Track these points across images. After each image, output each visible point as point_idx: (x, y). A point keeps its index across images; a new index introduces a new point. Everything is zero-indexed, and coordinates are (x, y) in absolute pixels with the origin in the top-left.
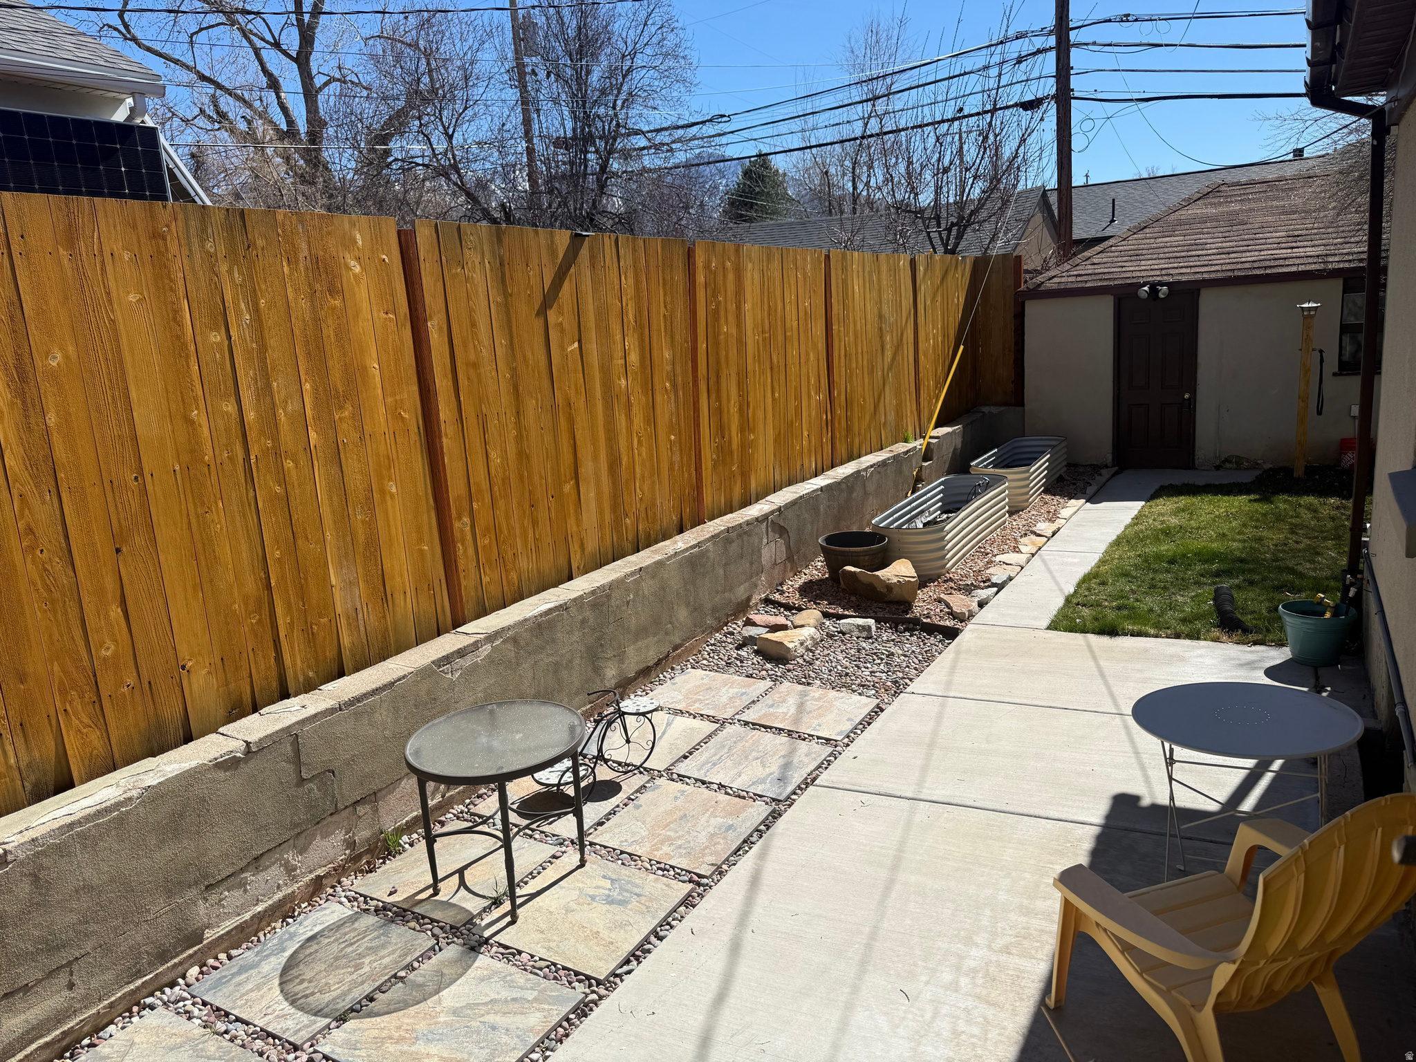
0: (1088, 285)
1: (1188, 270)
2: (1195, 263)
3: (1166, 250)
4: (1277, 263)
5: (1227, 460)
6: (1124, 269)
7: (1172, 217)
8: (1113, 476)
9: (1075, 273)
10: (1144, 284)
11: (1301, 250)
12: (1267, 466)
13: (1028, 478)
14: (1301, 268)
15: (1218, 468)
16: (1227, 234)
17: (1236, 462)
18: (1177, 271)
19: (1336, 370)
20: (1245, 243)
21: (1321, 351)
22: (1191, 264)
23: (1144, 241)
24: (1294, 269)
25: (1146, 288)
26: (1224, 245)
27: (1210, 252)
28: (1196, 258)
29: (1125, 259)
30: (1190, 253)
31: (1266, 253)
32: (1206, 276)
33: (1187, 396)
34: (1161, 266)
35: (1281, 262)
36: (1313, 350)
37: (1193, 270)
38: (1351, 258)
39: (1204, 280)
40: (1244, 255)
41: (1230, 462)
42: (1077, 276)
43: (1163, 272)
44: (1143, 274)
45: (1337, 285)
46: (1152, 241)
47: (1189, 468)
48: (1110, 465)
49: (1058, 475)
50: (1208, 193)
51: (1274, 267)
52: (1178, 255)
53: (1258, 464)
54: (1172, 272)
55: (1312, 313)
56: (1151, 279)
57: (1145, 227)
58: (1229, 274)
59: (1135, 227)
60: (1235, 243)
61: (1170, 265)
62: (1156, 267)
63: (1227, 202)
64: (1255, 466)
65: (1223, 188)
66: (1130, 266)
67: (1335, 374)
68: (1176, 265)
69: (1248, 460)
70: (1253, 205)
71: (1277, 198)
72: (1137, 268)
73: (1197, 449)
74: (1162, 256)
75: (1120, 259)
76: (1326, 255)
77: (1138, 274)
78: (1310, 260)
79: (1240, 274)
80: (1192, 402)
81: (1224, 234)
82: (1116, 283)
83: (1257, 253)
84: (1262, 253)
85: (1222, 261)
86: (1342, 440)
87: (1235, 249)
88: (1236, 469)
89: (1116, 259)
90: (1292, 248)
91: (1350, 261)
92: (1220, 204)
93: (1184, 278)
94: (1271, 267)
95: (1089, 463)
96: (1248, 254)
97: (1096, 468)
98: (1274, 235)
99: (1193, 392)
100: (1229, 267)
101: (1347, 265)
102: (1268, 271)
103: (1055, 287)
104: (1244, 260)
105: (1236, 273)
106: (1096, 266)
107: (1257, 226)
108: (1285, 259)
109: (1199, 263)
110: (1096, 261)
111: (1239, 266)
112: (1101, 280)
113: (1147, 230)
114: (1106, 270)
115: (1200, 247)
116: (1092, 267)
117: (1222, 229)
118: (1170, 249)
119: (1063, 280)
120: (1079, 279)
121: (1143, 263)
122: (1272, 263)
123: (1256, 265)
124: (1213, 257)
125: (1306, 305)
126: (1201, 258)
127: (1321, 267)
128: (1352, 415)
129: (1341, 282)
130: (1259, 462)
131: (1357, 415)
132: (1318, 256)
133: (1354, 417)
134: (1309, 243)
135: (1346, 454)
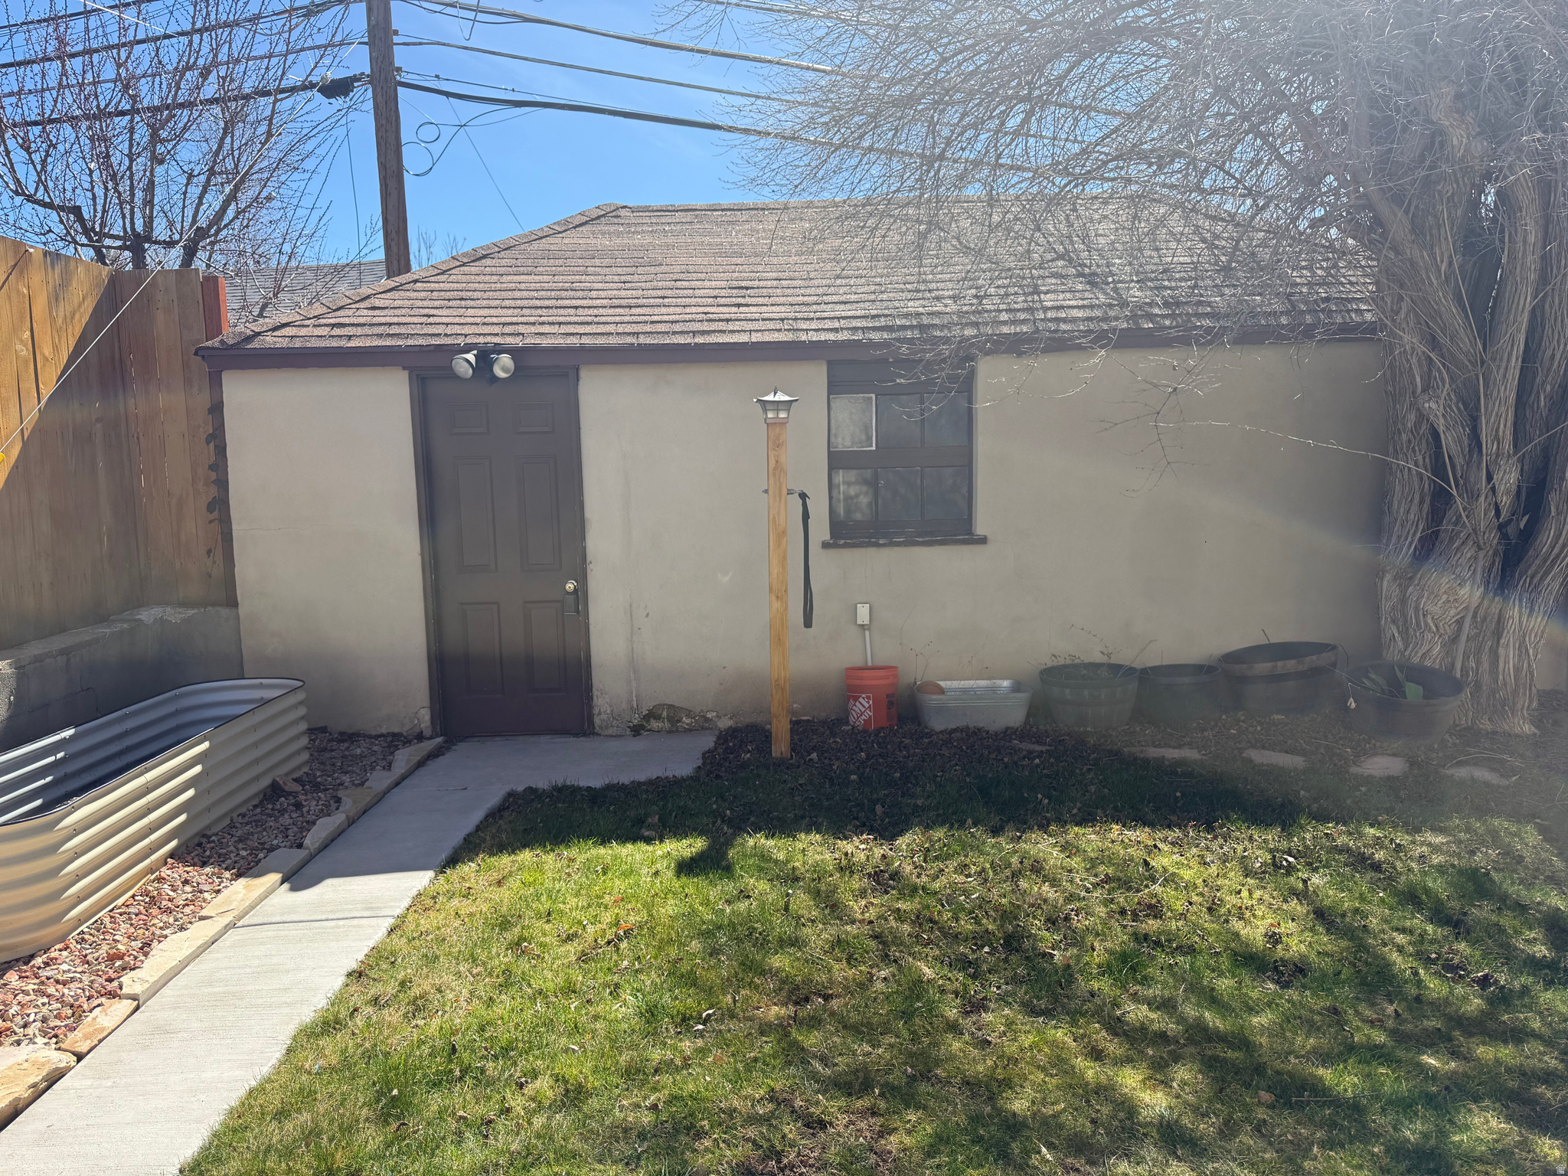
0: (352, 344)
1: (554, 329)
2: (568, 319)
3: (518, 294)
4: (714, 326)
5: (652, 715)
6: (431, 320)
7: (535, 245)
8: (421, 764)
9: (332, 321)
10: (467, 349)
11: (753, 309)
12: (725, 723)
13: (54, 848)
14: (756, 338)
15: (637, 730)
16: (629, 278)
17: (670, 719)
18: (533, 329)
19: (827, 537)
20: (660, 293)
21: (803, 496)
22: (562, 319)
23: (478, 279)
24: (743, 338)
25: (471, 357)
26: (623, 293)
27: (598, 302)
28: (572, 311)
29: (437, 303)
30: (560, 303)
31: (694, 310)
32: (586, 340)
33: (570, 586)
34: (503, 320)
35: (722, 326)
36: (790, 492)
37: (564, 329)
38: (836, 325)
39: (583, 349)
40: (656, 311)
41: (658, 718)
42: (333, 326)
43: (508, 329)
44: (466, 330)
45: (817, 375)
46: (495, 278)
47: (585, 735)
48: (428, 733)
49: (266, 782)
50: (599, 217)
51: (709, 332)
52: (538, 303)
53: (707, 720)
54: (522, 329)
55: (782, 415)
56: (481, 340)
57: (484, 257)
58: (629, 340)
59: (465, 255)
60: (640, 292)
61: (521, 319)
62: (495, 320)
63: (629, 232)
64: (703, 724)
65: (622, 212)
66: (444, 315)
67: (825, 545)
68: (532, 319)
69: (689, 713)
70: (670, 240)
71: (710, 234)
72: (457, 320)
73: (595, 693)
74: (507, 303)
75: (426, 303)
76: (796, 319)
77: (457, 329)
78: (771, 325)
79: (649, 340)
80: (581, 595)
81: (623, 278)
82: (410, 342)
83: (678, 310)
84: (688, 310)
85: (618, 319)
86: (848, 669)
87: (640, 302)
88: (670, 732)
89: (420, 303)
90: (739, 305)
91: (836, 330)
92: (619, 234)
93: (545, 342)
94: (703, 333)
95: (384, 731)
96: (664, 310)
97: (395, 741)
98: (707, 284)
99: (582, 578)
100: (629, 329)
101: (831, 336)
102: (700, 340)
103: (284, 343)
104: (656, 318)
105: (642, 340)
106: (377, 313)
107: (678, 269)
108: (728, 320)
109: (576, 319)
110: (377, 303)
111: (648, 328)
112: (380, 336)
113: (488, 262)
114: (395, 320)
115: (580, 294)
116: (371, 313)
117: (619, 270)
118: (525, 294)
119: (303, 332)
120: (337, 332)
121: (471, 312)
122: (706, 327)
123: (677, 327)
124: (601, 311)
125: (770, 398)
126: (580, 311)
127: (788, 337)
128: (859, 622)
129: (824, 369)
130: (709, 715)
131: (867, 622)
132: (782, 320)
133: (862, 626)
134: (765, 300)
135: (856, 699)
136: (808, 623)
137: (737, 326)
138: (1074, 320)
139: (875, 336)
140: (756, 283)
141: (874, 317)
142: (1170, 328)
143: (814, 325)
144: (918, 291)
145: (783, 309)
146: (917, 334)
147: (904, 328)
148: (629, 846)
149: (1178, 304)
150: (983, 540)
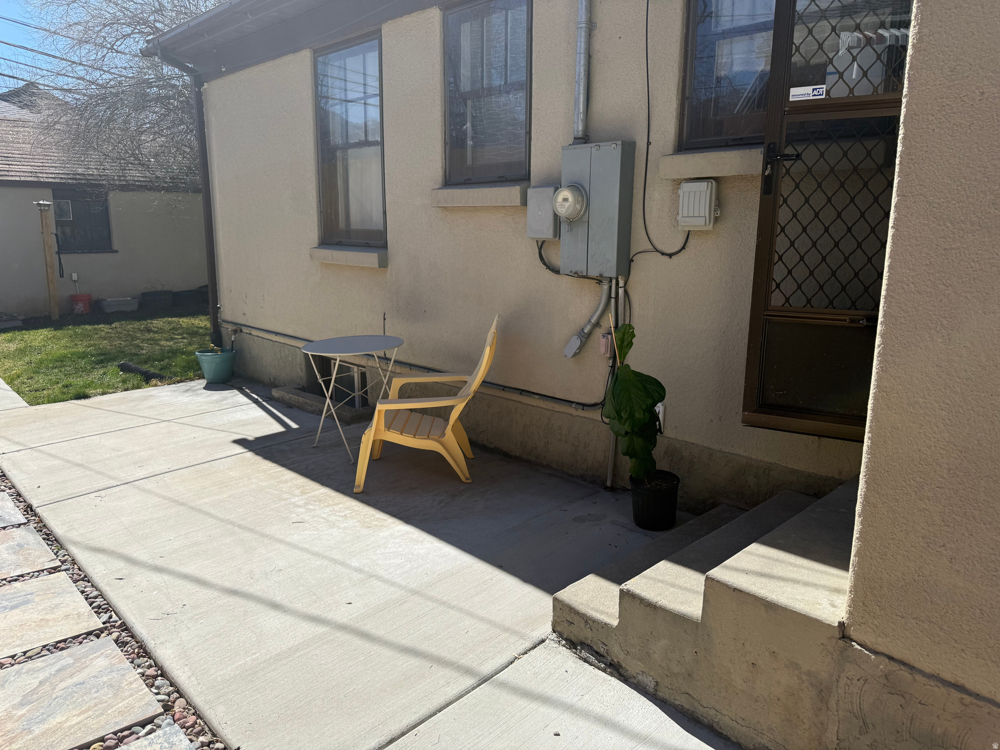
11: (15, 167)
14: (23, 179)
36: (52, 233)
38: (53, 176)
45: (49, 194)
76: (36, 172)
78: (26, 174)
86: (71, 296)
90: (9, 165)
91: (54, 178)
101: (53, 180)
108: (8, 171)
125: (41, 202)
127: (36, 179)
128: (73, 279)
129: (51, 191)
130: (14, 315)
131: (76, 279)
132: (31, 172)
133: (74, 281)
134: (19, 163)
135: (77, 304)
136: (62, 276)
137: (12, 173)
138: (140, 181)
139: (70, 181)
140: (10, 155)
141: (68, 174)
142: (172, 186)
143: (44, 175)
144: (81, 165)
145: (29, 167)
146: (86, 182)
147: (79, 179)
148: (32, 332)
149: (174, 179)
150: (117, 252)
